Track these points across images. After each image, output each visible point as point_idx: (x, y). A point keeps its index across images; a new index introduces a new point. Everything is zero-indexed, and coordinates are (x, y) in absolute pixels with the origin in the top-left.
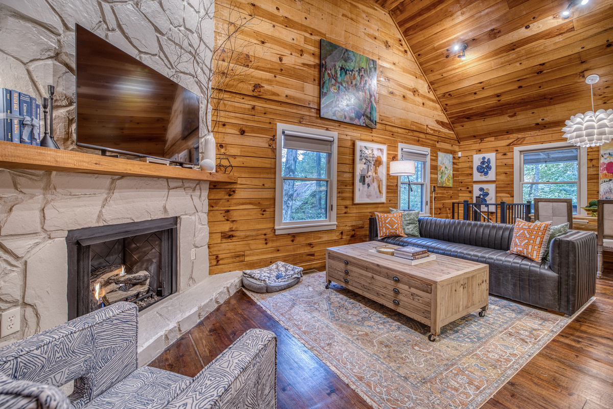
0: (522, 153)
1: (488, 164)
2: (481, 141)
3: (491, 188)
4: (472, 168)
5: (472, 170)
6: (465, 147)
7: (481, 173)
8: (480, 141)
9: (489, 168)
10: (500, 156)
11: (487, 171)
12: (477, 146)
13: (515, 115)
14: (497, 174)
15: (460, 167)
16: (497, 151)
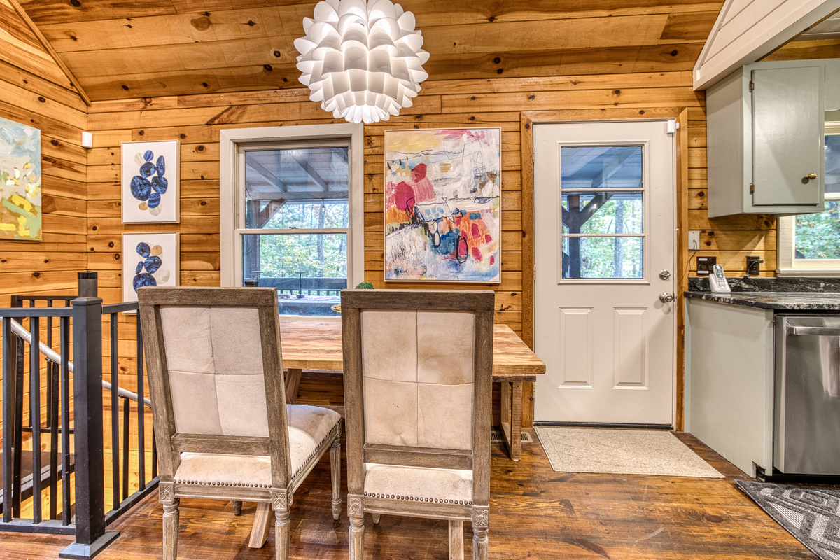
0: (242, 149)
1: (160, 175)
2: (146, 103)
3: (167, 245)
4: (117, 183)
5: (120, 192)
6: (105, 120)
7: (143, 198)
8: (142, 105)
9: (161, 184)
10: (189, 151)
11: (158, 194)
12: (134, 119)
13: (210, 23)
14: (182, 206)
15: (90, 178)
16: (183, 136)
